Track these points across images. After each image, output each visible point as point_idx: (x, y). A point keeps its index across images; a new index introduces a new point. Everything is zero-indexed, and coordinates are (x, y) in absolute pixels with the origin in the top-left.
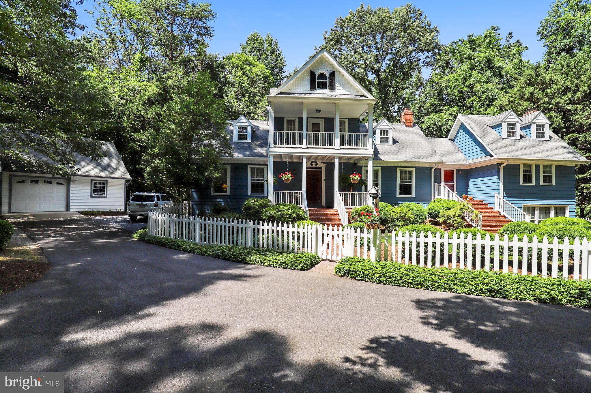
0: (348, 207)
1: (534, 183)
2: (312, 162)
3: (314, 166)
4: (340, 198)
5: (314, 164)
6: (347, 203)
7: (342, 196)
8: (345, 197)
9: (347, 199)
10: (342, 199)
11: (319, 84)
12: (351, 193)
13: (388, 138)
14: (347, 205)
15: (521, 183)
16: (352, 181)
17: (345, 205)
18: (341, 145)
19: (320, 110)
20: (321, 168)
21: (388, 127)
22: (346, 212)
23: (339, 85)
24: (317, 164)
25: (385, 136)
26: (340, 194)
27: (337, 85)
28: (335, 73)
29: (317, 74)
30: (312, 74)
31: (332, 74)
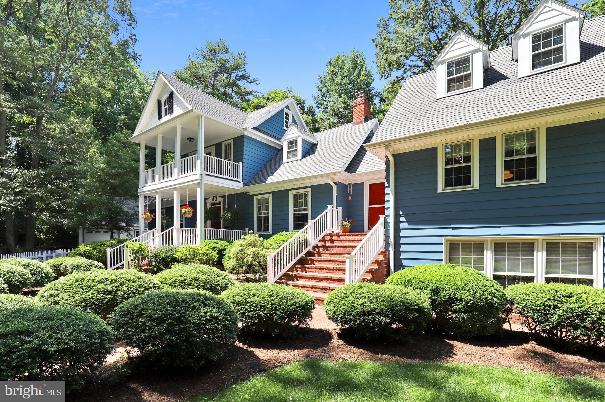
1: (475, 184)
3: (215, 201)
5: (215, 199)
13: (296, 150)
15: (441, 187)
19: (194, 139)
20: (220, 203)
21: (296, 135)
27: (174, 107)
31: (171, 96)
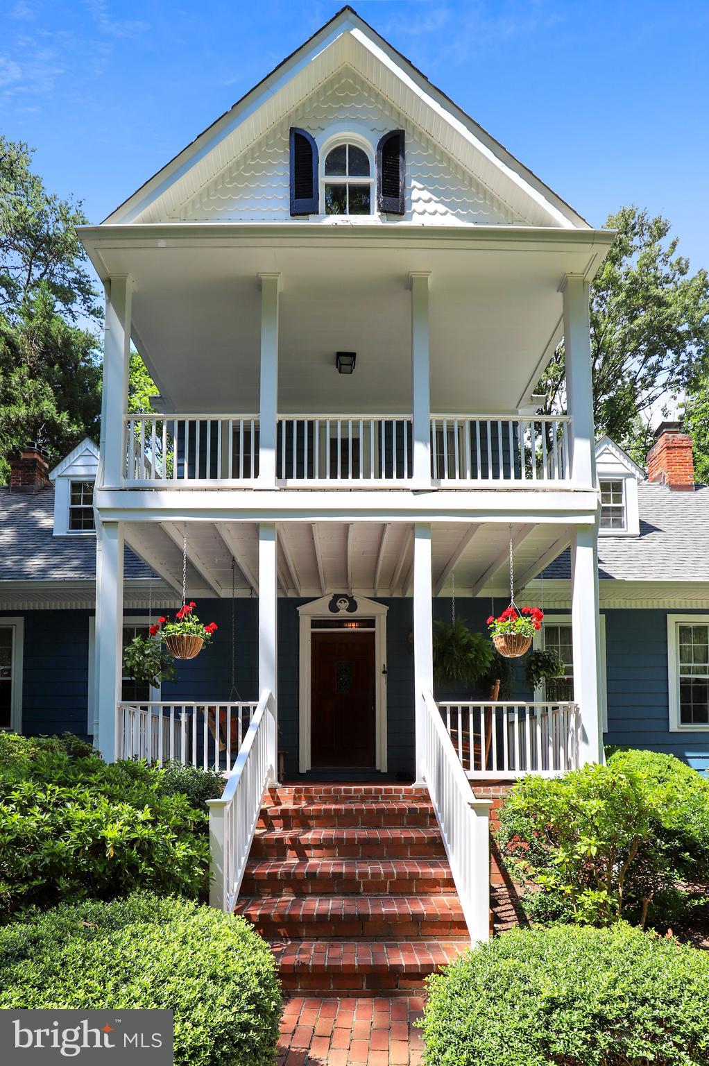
0: (483, 774)
2: (336, 597)
3: (343, 613)
4: (444, 733)
5: (343, 606)
6: (478, 758)
7: (454, 725)
8: (466, 727)
9: (477, 740)
10: (454, 737)
11: (336, 193)
12: (494, 704)
13: (620, 510)
14: (478, 767)
16: (499, 643)
17: (466, 766)
18: (441, 476)
19: (353, 355)
20: (371, 623)
21: (620, 469)
22: (478, 809)
23: (426, 195)
24: (353, 606)
25: (612, 505)
26: (443, 711)
27: (415, 195)
28: (409, 141)
29: (324, 149)
30: (302, 147)
31: (393, 146)
